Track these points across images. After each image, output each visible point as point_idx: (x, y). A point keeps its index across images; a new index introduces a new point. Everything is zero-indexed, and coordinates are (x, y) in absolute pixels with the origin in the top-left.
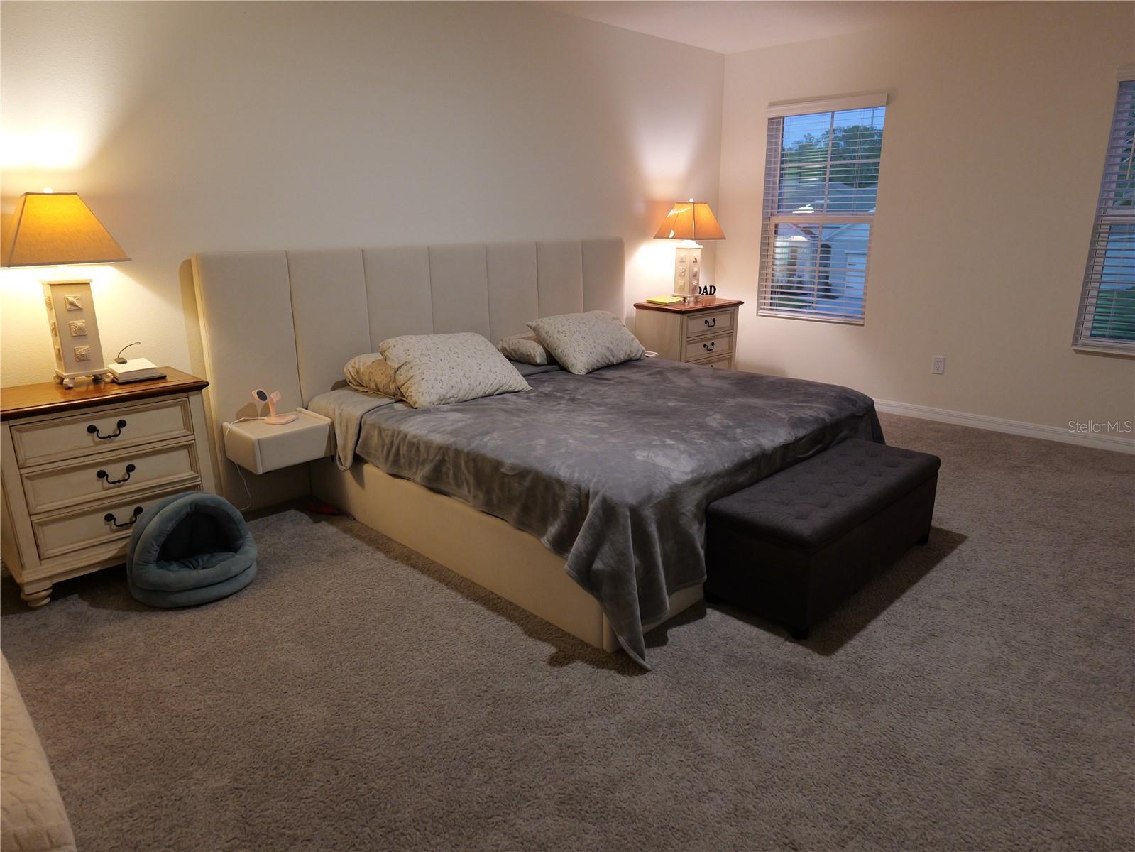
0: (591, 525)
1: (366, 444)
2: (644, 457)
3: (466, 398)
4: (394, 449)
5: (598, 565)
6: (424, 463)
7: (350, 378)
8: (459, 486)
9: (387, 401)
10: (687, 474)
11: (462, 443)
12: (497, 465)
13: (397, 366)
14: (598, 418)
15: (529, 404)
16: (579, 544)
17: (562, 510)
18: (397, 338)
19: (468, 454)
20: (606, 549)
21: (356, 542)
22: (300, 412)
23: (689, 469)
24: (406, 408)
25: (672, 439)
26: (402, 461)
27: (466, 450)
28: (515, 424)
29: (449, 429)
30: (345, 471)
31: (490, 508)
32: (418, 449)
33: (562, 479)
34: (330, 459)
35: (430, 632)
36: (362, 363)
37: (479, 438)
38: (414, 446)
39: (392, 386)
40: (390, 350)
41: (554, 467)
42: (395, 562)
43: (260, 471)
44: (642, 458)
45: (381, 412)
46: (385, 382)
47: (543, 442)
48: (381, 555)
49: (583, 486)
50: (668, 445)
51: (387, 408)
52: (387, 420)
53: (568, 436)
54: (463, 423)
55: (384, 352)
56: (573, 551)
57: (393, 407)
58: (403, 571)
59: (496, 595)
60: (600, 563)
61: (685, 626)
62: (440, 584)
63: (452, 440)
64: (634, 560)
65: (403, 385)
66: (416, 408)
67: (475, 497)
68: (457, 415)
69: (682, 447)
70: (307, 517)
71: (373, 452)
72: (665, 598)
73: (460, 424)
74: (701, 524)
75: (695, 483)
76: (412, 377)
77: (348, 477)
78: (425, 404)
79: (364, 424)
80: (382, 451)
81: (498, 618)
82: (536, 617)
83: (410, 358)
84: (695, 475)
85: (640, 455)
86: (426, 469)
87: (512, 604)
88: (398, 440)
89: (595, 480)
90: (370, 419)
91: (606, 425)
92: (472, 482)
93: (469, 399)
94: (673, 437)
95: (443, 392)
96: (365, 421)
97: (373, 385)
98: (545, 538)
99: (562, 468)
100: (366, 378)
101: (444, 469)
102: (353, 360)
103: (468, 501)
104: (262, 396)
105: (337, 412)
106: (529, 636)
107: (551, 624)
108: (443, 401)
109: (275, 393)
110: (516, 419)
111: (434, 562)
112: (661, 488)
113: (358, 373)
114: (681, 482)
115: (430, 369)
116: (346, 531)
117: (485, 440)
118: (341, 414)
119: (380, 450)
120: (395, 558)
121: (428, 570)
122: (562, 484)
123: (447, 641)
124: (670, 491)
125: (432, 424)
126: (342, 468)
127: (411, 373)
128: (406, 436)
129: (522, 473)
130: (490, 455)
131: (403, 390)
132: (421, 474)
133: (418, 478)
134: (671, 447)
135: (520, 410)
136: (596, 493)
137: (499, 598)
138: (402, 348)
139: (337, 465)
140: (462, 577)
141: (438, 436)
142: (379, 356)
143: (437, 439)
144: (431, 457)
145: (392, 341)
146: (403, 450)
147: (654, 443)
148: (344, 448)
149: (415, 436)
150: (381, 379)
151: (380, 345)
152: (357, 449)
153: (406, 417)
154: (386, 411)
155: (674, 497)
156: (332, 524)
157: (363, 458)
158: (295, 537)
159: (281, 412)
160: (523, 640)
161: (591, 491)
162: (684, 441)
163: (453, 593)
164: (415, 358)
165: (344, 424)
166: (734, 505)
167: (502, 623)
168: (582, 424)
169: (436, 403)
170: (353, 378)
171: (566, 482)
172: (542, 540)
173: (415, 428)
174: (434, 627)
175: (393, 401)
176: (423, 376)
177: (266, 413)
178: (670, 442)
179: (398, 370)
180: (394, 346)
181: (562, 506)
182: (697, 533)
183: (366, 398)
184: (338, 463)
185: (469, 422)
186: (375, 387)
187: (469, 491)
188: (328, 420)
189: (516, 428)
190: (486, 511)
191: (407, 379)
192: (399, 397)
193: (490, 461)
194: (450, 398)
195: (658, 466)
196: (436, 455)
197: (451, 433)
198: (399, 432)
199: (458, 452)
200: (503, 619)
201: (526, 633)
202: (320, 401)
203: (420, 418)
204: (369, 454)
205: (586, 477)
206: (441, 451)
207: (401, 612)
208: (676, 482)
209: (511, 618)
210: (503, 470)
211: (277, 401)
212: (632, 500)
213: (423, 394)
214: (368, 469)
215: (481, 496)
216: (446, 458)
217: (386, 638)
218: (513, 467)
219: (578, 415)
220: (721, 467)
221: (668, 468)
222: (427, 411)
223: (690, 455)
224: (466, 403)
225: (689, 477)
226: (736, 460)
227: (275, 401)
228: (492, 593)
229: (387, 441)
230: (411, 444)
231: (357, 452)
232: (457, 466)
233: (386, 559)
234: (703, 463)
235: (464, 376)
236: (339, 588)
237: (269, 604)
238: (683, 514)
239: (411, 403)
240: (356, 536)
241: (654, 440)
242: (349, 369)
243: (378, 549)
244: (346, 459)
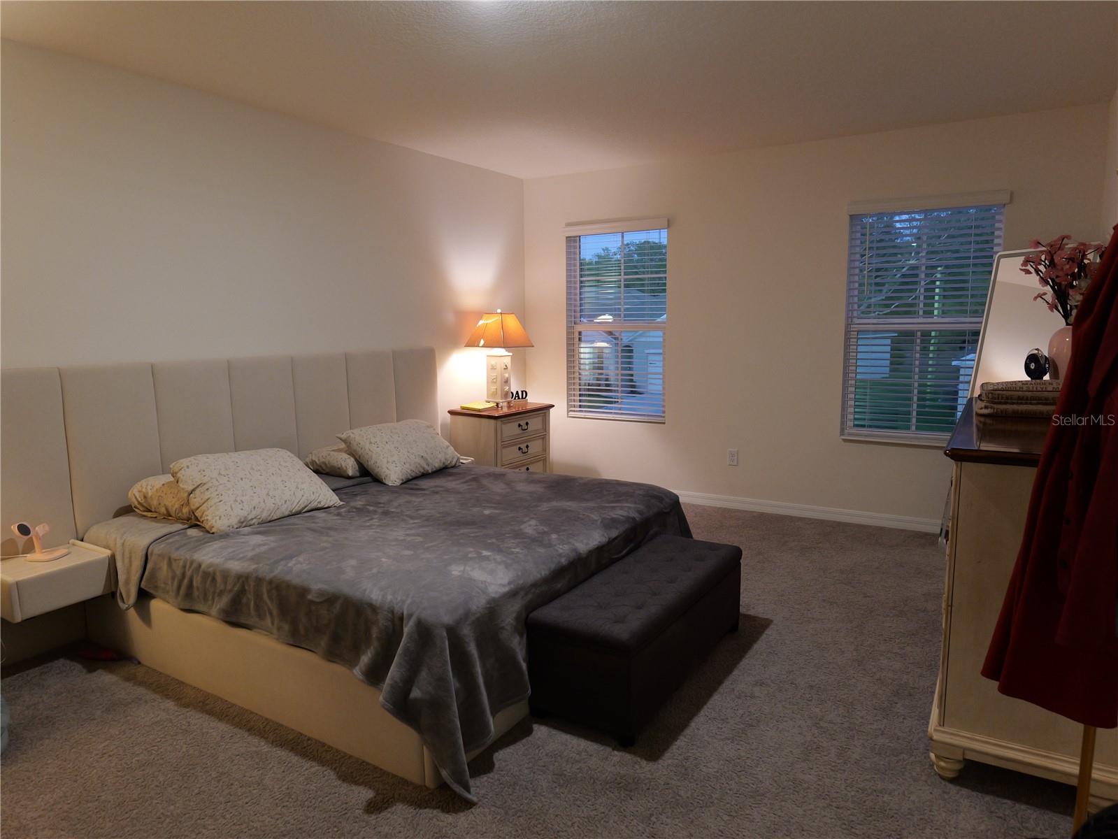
0: (406, 650)
1: (153, 576)
2: (459, 572)
3: (269, 519)
4: (186, 581)
5: (416, 693)
6: (221, 593)
7: (136, 503)
8: (261, 616)
9: (179, 526)
10: (504, 586)
11: (265, 570)
12: (303, 591)
13: (191, 488)
14: (413, 532)
15: (339, 521)
16: (394, 672)
17: (374, 636)
18: (191, 459)
19: (271, 582)
20: (424, 674)
21: (141, 690)
22: (74, 545)
23: (505, 581)
24: (202, 534)
25: (487, 549)
26: (196, 593)
27: (268, 577)
28: (322, 545)
29: (250, 554)
30: (127, 609)
31: (297, 640)
32: (214, 579)
33: (374, 603)
34: (111, 595)
35: (226, 792)
36: (150, 486)
37: (282, 562)
38: (210, 576)
39: (185, 510)
40: (182, 472)
41: (365, 590)
42: (188, 710)
43: (18, 618)
44: (459, 574)
45: (171, 540)
46: (177, 506)
47: (353, 562)
48: (170, 704)
49: (397, 608)
50: (484, 556)
51: (179, 534)
52: (178, 549)
53: (379, 554)
54: (266, 547)
55: (176, 473)
56: (388, 680)
57: (186, 533)
58: (197, 720)
59: (306, 736)
60: (418, 691)
61: (512, 747)
62: (241, 731)
63: (253, 567)
64: (454, 684)
65: (198, 508)
66: (213, 533)
67: (279, 629)
68: (258, 539)
69: (499, 558)
70: (78, 667)
71: (162, 585)
72: (488, 722)
73: (263, 549)
74: (521, 636)
75: (513, 594)
76: (208, 499)
77: (132, 615)
78: (222, 528)
79: (152, 554)
80: (172, 583)
81: (307, 764)
82: (351, 757)
83: (206, 479)
84: (512, 586)
85: (456, 570)
86: (224, 601)
87: (323, 745)
88: (191, 570)
89: (409, 601)
90: (157, 549)
91: (420, 539)
92: (275, 612)
93: (273, 519)
94: (489, 547)
95: (243, 514)
96: (152, 551)
97: (163, 510)
98: (357, 668)
99: (374, 592)
100: (155, 503)
101: (244, 601)
102: (139, 483)
103: (272, 633)
104: (24, 530)
105: (119, 542)
106: (344, 780)
107: (368, 764)
108: (244, 523)
109: (41, 526)
110: (325, 538)
111: (233, 705)
112: (478, 604)
113: (145, 497)
114: (497, 596)
115: (229, 489)
116: (127, 679)
117: (290, 565)
118: (123, 544)
119: (170, 583)
120: (186, 706)
121: (227, 716)
122: (374, 608)
123: (247, 800)
124: (488, 606)
125: (231, 550)
126: (123, 606)
127: (207, 495)
128: (200, 566)
129: (331, 599)
130: (296, 581)
131: (198, 514)
132: (218, 607)
133: (214, 611)
134: (487, 558)
135: (330, 529)
136: (410, 616)
137: (309, 739)
138: (193, 469)
139: (119, 607)
140: (267, 719)
141: (236, 563)
142: (169, 478)
143: (236, 566)
144: (229, 587)
145: (184, 462)
146: (197, 581)
147: (470, 555)
148: (127, 582)
149: (210, 565)
150: (172, 503)
151: (171, 466)
152: (143, 582)
153: (200, 543)
154: (177, 538)
155: (493, 610)
156: (111, 671)
157: (148, 592)
158: (62, 693)
159: (48, 545)
160: (336, 787)
161: (405, 613)
162: (500, 551)
163: (255, 740)
164: (211, 478)
165: (127, 555)
166: (553, 613)
167: (313, 770)
168: (396, 540)
169: (235, 527)
170: (139, 503)
171: (378, 605)
172: (354, 671)
173: (210, 556)
174: (232, 784)
175: (186, 526)
176: (221, 498)
177: (29, 548)
178: (485, 553)
179: (191, 493)
180: (188, 467)
181: (375, 632)
182: (518, 646)
183: (154, 525)
184: (121, 604)
185: (273, 545)
186: (165, 512)
187: (273, 623)
188: (107, 553)
189: (324, 549)
190: (291, 643)
191: (202, 502)
192: (194, 522)
193: (295, 587)
194: (252, 519)
195: (475, 580)
196: (235, 585)
197: (252, 559)
198: (192, 563)
199: (259, 581)
200: (314, 764)
201: (339, 778)
202: (97, 531)
203: (217, 545)
204: (156, 587)
205: (399, 599)
206: (241, 581)
207: (192, 772)
208: (493, 595)
209: (322, 762)
210: (310, 597)
211: (43, 535)
212: (448, 619)
213: (220, 517)
214: (156, 605)
215: (286, 627)
216: (246, 588)
217: (172, 807)
218: (321, 593)
219: (391, 530)
220: (539, 576)
221: (485, 582)
222: (224, 536)
223: (507, 566)
224: (271, 525)
225: (506, 589)
226: (553, 566)
227: (41, 535)
228: (301, 734)
229: (179, 572)
230: (206, 575)
231: (143, 585)
232: (258, 596)
233: (176, 708)
234: (520, 573)
235: (268, 495)
236: (115, 751)
237: (23, 783)
238: (503, 628)
239: (207, 527)
240: (140, 684)
241: (470, 552)
242: (135, 494)
243: (167, 696)
244: (128, 596)
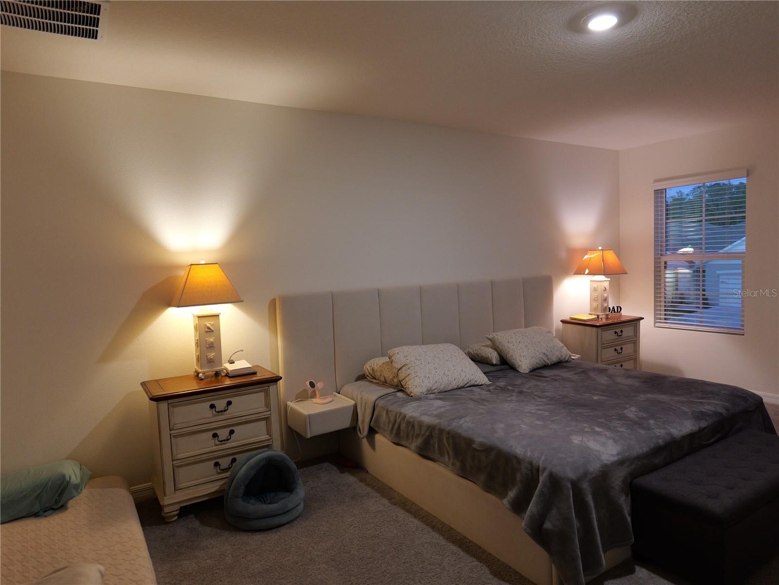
0: (542, 494)
1: (377, 420)
2: (579, 441)
3: (445, 390)
4: (396, 426)
5: (548, 525)
6: (417, 436)
7: (368, 373)
8: (442, 455)
9: (391, 390)
10: (613, 456)
11: (443, 423)
12: (469, 442)
13: (399, 367)
14: (541, 408)
15: (490, 395)
16: (532, 507)
17: (518, 479)
18: (399, 348)
19: (449, 433)
20: (554, 512)
21: (369, 489)
22: (335, 396)
23: (615, 452)
24: (405, 396)
25: (599, 427)
26: (402, 434)
27: (448, 429)
28: (481, 411)
29: (435, 413)
30: (363, 438)
31: (464, 473)
32: (413, 426)
33: (518, 456)
34: (353, 429)
35: (421, 566)
36: (376, 363)
37: (456, 420)
38: (411, 424)
39: (396, 380)
40: (395, 356)
41: (512, 446)
42: (396, 507)
43: (309, 436)
44: (579, 443)
45: (388, 399)
46: (391, 377)
47: (502, 426)
48: (385, 501)
49: (534, 462)
50: (596, 431)
51: (392, 395)
52: (392, 404)
53: (520, 421)
54: (445, 409)
55: (391, 357)
56: (528, 512)
57: (396, 394)
58: (401, 514)
59: (468, 539)
60: (550, 524)
61: (618, 579)
62: (427, 527)
63: (438, 421)
64: (576, 523)
65: (403, 380)
66: (412, 396)
67: (453, 464)
68: (439, 403)
69: (608, 434)
70: (335, 468)
71: (382, 426)
72: (601, 556)
73: (442, 410)
74: (627, 496)
75: (621, 463)
76: (409, 374)
77: (365, 443)
78: (418, 394)
79: (377, 406)
80: (388, 426)
81: (470, 559)
82: (499, 560)
83: (408, 362)
84: (620, 457)
85: (576, 440)
86: (419, 442)
87: (480, 548)
88: (399, 420)
89: (543, 458)
90: (380, 403)
91: (547, 414)
92: (451, 453)
93: (447, 390)
94: (600, 425)
95: (429, 385)
96: (377, 404)
97: (383, 379)
98: (506, 500)
99: (518, 449)
100: (378, 374)
101: (432, 442)
102: (370, 361)
103: (448, 467)
104: (312, 385)
105: (359, 397)
106: (495, 576)
107: (510, 568)
108: (430, 392)
109: (320, 383)
110: (481, 407)
111: (422, 509)
112: (594, 467)
113: (373, 370)
114: (609, 463)
115: (421, 369)
116: (362, 480)
117: (460, 423)
118: (361, 398)
119: (387, 425)
120: (395, 504)
121: (418, 516)
122: (518, 460)
123: (433, 574)
124: (601, 469)
125: (423, 408)
126: (361, 436)
127: (409, 372)
128: (405, 417)
129: (488, 449)
130: (464, 434)
131: (403, 383)
132: (415, 444)
133: (413, 446)
134: (599, 433)
135: (483, 400)
136: (544, 469)
137: (470, 542)
138: (404, 355)
139: (358, 435)
140: (443, 522)
141: (427, 417)
142: (386, 359)
143: (427, 420)
144: (422, 433)
145: (396, 350)
146: (403, 426)
147: (586, 430)
148: (363, 421)
149: (411, 417)
150: (388, 375)
151: (388, 352)
152: (372, 423)
153: (404, 403)
154: (391, 397)
155: (605, 472)
156: (353, 474)
157: (375, 430)
158: (328, 483)
159: (324, 395)
160: (489, 579)
161: (541, 466)
162: (609, 429)
163: (437, 535)
164: (411, 362)
165: (363, 405)
166: (653, 482)
167: (474, 563)
168: (530, 412)
169: (425, 393)
170: (370, 374)
171: (521, 457)
172: (504, 501)
173: (411, 411)
174: (424, 562)
175: (396, 390)
176: (417, 374)
177: (313, 396)
178: (598, 429)
179: (400, 370)
180: (398, 353)
181: (518, 476)
182: (624, 503)
183: (378, 388)
184: (359, 433)
185: (448, 408)
186: (384, 380)
187: (449, 460)
188: (353, 402)
189: (482, 414)
190: (461, 475)
191: (406, 376)
192: (400, 388)
193: (465, 439)
194: (435, 389)
195: (591, 449)
196: (426, 432)
197: (436, 416)
198: (400, 414)
199: (441, 431)
200: (474, 560)
201: (492, 573)
202: (347, 388)
203: (415, 404)
204: (379, 427)
205: (536, 455)
206: (430, 429)
207: (400, 547)
208: (606, 462)
209: (480, 560)
210: (474, 446)
211: (321, 388)
212: (572, 475)
213: (416, 387)
214: (378, 437)
215: (458, 464)
216: (433, 434)
217: (390, 567)
218: (482, 444)
219: (526, 405)
220: (641, 451)
221: (599, 451)
222: (419, 399)
223: (615, 441)
224: (445, 394)
225: (616, 458)
226: (652, 445)
227: (320, 388)
228: (466, 538)
229: (392, 419)
230: (409, 423)
231: (372, 424)
232: (440, 441)
233: (389, 504)
234: (625, 448)
235: (444, 374)
236: (357, 524)
237: (311, 533)
238: (612, 487)
239: (408, 392)
240: (369, 485)
241: (585, 427)
242: (367, 368)
243: (383, 496)
244: (364, 429)
